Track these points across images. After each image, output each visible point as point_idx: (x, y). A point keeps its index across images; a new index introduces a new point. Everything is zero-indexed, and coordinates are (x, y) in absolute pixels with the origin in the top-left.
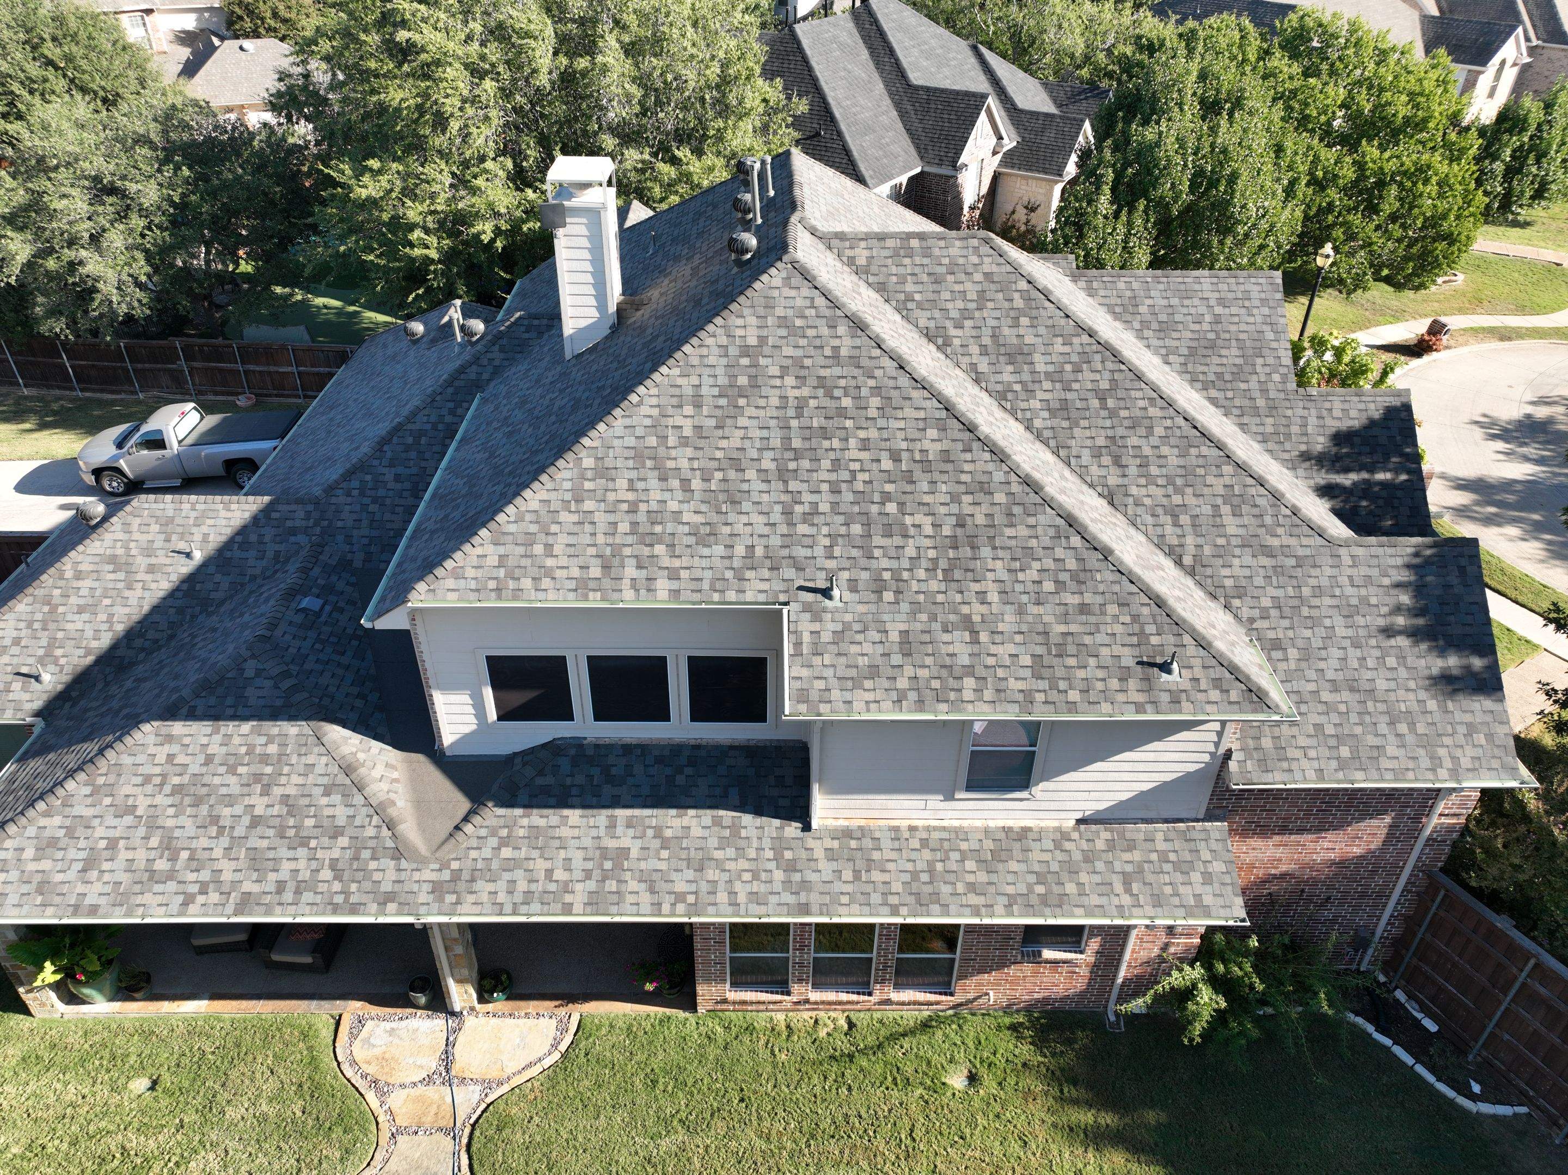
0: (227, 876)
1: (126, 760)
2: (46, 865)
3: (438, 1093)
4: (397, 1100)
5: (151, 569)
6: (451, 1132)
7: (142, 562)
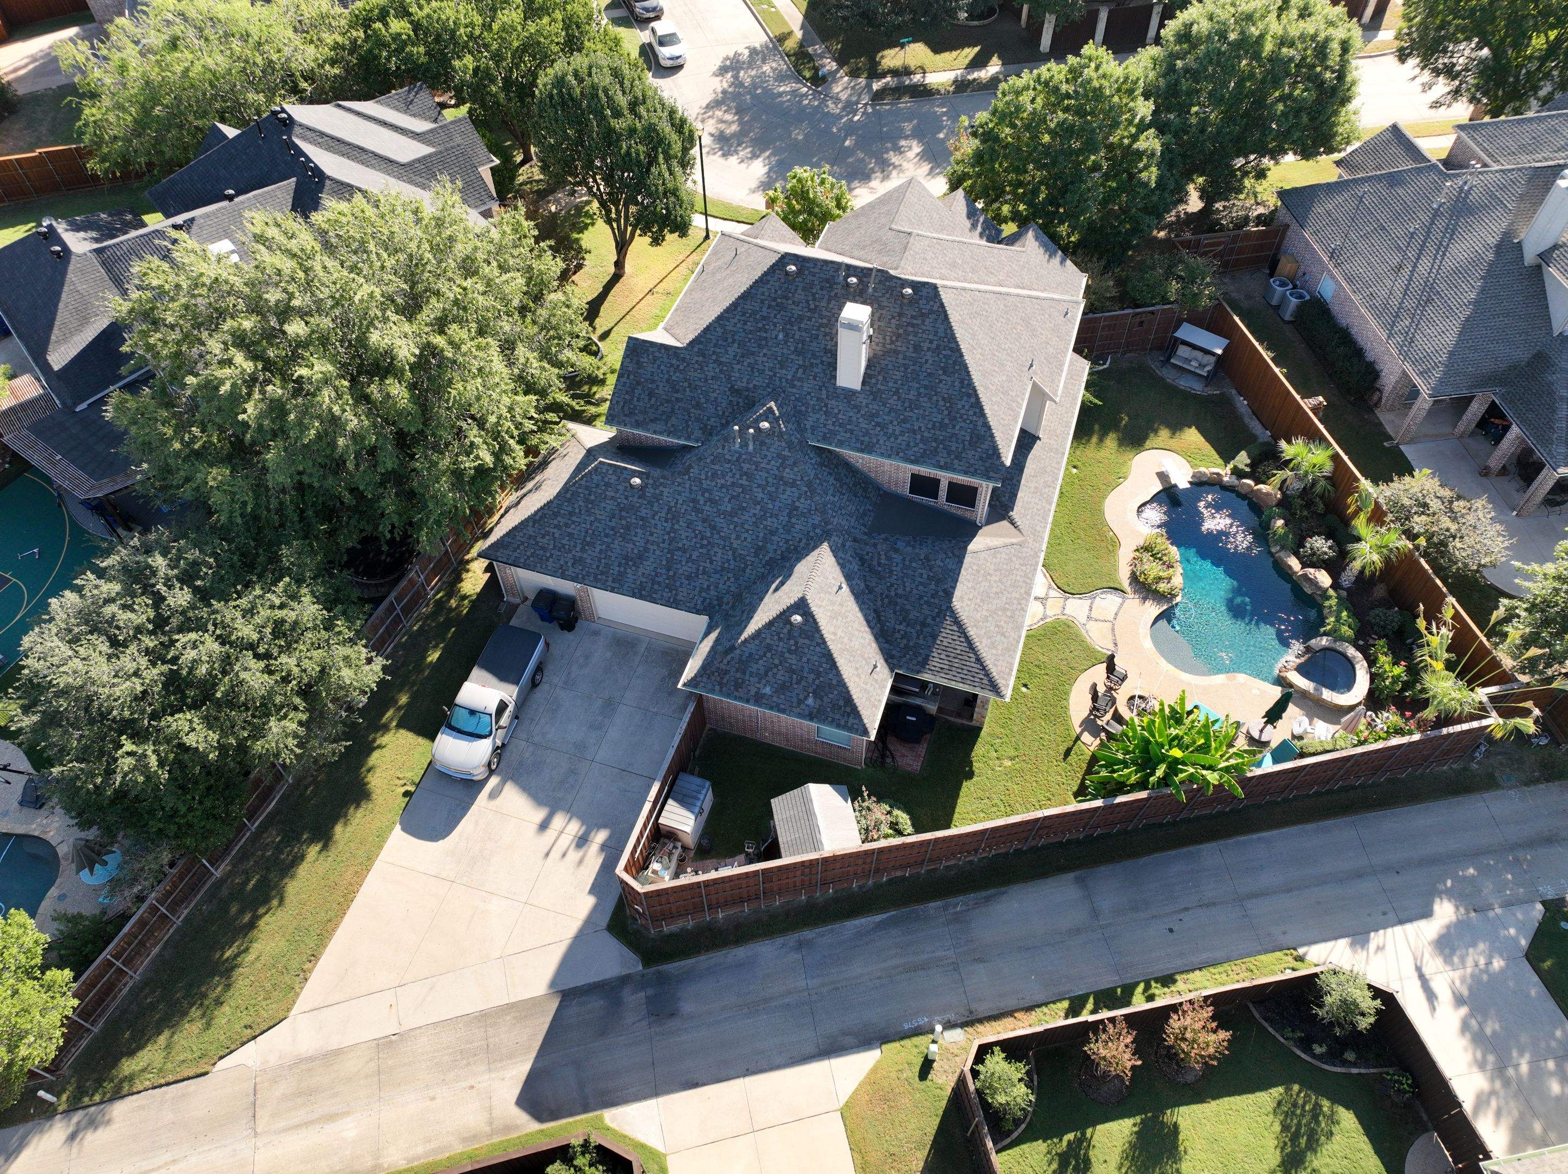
0: (1017, 596)
1: (966, 614)
2: (1000, 647)
3: (1050, 602)
4: (1049, 613)
5: (841, 605)
6: (1066, 599)
7: (836, 608)
